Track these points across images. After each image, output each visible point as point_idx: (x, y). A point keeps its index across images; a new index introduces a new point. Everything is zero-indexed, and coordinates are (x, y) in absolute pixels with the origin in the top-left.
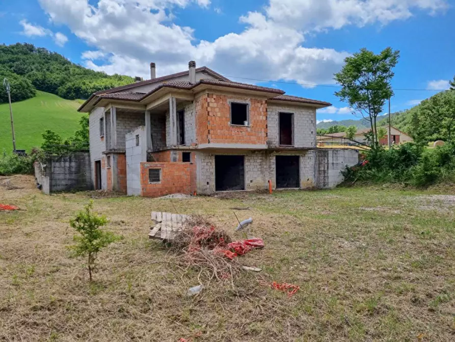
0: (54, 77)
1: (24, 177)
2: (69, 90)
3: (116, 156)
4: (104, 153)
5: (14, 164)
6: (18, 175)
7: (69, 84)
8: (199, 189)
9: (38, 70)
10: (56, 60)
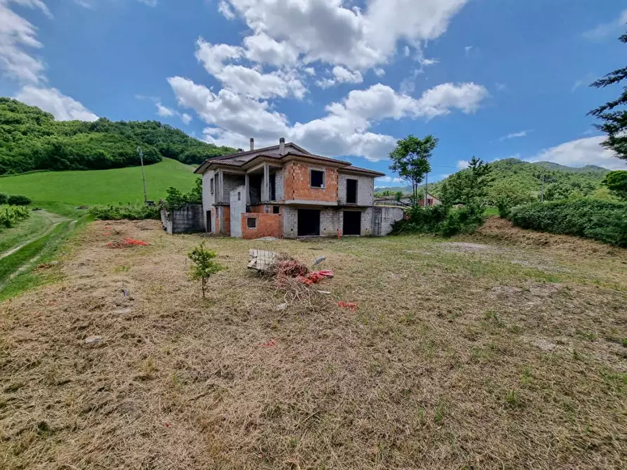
0: (176, 147)
1: (153, 221)
2: (187, 157)
3: (223, 208)
4: (213, 205)
5: (146, 211)
6: (149, 220)
7: (187, 153)
8: (286, 234)
9: (163, 141)
10: (178, 134)
